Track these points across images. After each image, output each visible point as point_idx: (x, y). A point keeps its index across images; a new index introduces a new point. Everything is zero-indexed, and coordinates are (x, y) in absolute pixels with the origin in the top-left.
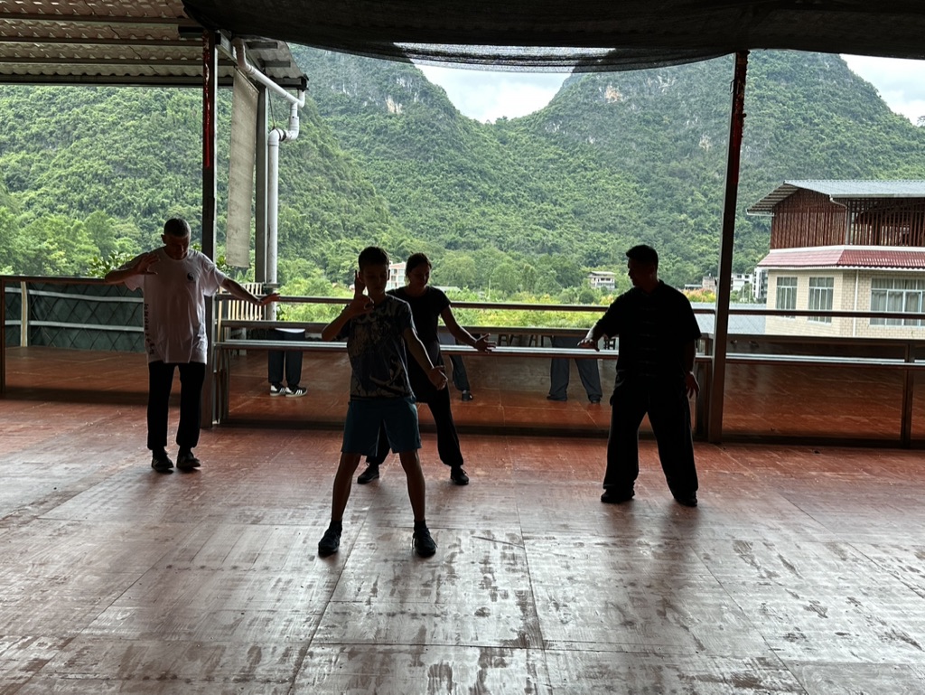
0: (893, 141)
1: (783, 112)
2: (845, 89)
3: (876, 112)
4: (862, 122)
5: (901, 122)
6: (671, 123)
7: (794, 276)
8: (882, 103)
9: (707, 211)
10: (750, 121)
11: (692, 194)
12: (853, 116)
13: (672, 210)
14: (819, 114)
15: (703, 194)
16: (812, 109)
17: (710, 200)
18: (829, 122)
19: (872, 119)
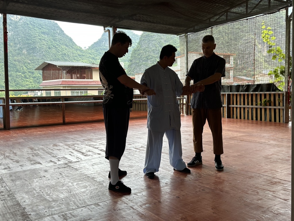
0: (78, 53)
1: (47, 44)
2: (64, 38)
3: (73, 45)
4: (69, 48)
5: (80, 48)
6: (13, 45)
8: (74, 43)
9: (27, 72)
10: (38, 46)
11: (22, 67)
12: (67, 46)
13: (16, 72)
14: (58, 45)
15: (26, 67)
16: (56, 43)
17: (28, 69)
18: (60, 47)
19: (72, 47)
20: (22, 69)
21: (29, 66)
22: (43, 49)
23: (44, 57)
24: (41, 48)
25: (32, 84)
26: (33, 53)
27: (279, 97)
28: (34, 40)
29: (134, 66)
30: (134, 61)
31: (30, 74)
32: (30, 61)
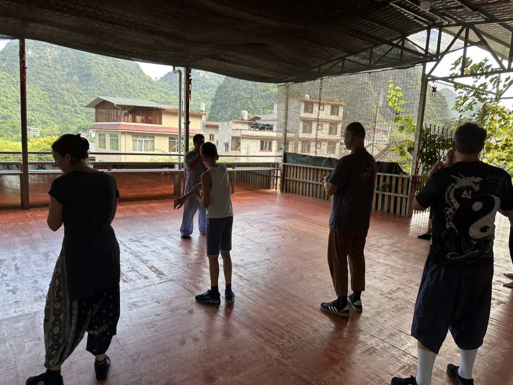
0: (147, 85)
1: (106, 70)
3: (140, 74)
4: (135, 77)
5: (149, 79)
6: (60, 68)
7: (104, 133)
8: (142, 71)
9: (79, 105)
10: (93, 71)
11: (72, 98)
12: (132, 75)
13: (64, 104)
14: (120, 72)
15: (77, 98)
16: (117, 70)
17: (79, 101)
18: (124, 76)
19: (139, 77)
20: (71, 102)
21: (81, 97)
22: (100, 76)
23: (101, 88)
24: (97, 75)
25: (85, 122)
26: (87, 80)
27: (403, 182)
28: (88, 63)
29: (219, 107)
30: (218, 101)
31: (82, 108)
32: (83, 91)
